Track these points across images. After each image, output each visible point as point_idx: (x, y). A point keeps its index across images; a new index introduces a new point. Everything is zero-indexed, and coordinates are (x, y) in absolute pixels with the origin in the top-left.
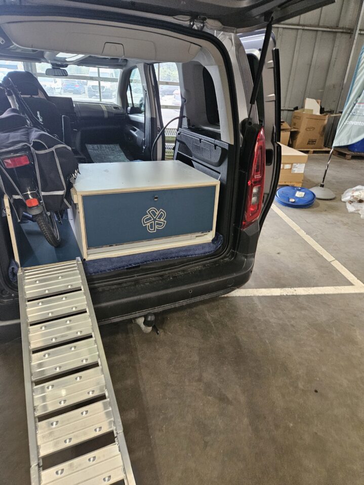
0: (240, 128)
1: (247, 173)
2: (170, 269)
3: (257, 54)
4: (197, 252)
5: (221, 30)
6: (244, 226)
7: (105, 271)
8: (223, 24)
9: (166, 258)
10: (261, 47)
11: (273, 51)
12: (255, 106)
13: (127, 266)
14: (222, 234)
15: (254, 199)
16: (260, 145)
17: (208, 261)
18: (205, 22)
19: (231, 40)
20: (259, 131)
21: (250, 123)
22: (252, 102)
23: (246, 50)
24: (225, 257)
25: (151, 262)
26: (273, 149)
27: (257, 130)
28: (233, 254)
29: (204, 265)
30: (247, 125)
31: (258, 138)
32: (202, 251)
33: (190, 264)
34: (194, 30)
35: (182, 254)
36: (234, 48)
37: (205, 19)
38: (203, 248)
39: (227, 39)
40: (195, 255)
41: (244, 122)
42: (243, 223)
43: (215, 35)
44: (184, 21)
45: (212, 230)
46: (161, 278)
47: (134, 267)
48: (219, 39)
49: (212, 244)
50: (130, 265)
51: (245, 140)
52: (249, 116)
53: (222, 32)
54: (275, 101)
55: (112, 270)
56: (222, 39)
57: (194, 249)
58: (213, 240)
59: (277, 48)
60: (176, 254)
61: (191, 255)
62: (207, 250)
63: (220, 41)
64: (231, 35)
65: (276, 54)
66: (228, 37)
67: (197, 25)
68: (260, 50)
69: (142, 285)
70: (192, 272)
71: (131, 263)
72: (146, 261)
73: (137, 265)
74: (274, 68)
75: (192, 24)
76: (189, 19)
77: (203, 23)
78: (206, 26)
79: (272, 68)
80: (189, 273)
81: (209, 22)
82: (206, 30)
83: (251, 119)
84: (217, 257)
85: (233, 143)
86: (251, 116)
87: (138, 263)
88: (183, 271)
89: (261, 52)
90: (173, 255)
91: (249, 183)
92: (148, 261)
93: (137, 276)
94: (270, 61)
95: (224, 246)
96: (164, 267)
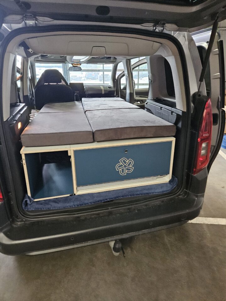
0: (191, 99)
1: (197, 133)
2: (136, 204)
3: (206, 45)
4: (157, 191)
5: (177, 31)
6: (195, 173)
7: (88, 204)
8: (178, 26)
9: (133, 195)
10: (209, 40)
11: (218, 42)
12: (204, 83)
13: (104, 200)
14: (177, 178)
15: (203, 152)
16: (208, 111)
17: (166, 198)
18: (164, 26)
19: (185, 37)
20: (207, 101)
21: (200, 95)
22: (201, 80)
23: (196, 44)
24: (180, 195)
25: (122, 198)
26: (218, 113)
27: (205, 100)
28: (186, 193)
29: (163, 201)
30: (197, 97)
31: (206, 106)
32: (161, 190)
33: (152, 200)
34: (157, 32)
35: (145, 192)
36: (187, 43)
37: (164, 24)
38: (162, 187)
39: (181, 37)
40: (156, 193)
41: (194, 95)
42: (194, 169)
43: (172, 35)
44: (149, 27)
45: (169, 173)
46: (128, 211)
47: (109, 201)
48: (176, 37)
49: (169, 185)
50: (106, 199)
51: (195, 108)
52: (199, 90)
53: (178, 32)
54: (220, 78)
55: (93, 203)
56: (177, 37)
57: (154, 188)
58: (170, 181)
59: (221, 39)
60: (141, 192)
61: (153, 193)
62: (165, 189)
63: (176, 39)
64: (185, 34)
65: (221, 44)
66: (182, 35)
67: (158, 29)
68: (207, 42)
69: (114, 216)
70: (152, 207)
71: (107, 198)
72: (118, 197)
73: (111, 200)
74: (219, 54)
75: (154, 28)
76: (153, 25)
77: (163, 27)
78: (165, 28)
79: (217, 54)
80: (150, 207)
81: (168, 26)
82: (165, 31)
83: (200, 92)
84: (174, 195)
85: (185, 110)
86: (200, 90)
87: (112, 198)
88: (146, 205)
89: (208, 44)
90: (138, 193)
91: (199, 140)
92: (120, 197)
93: (111, 208)
94: (216, 50)
95: (179, 186)
96: (131, 202)
